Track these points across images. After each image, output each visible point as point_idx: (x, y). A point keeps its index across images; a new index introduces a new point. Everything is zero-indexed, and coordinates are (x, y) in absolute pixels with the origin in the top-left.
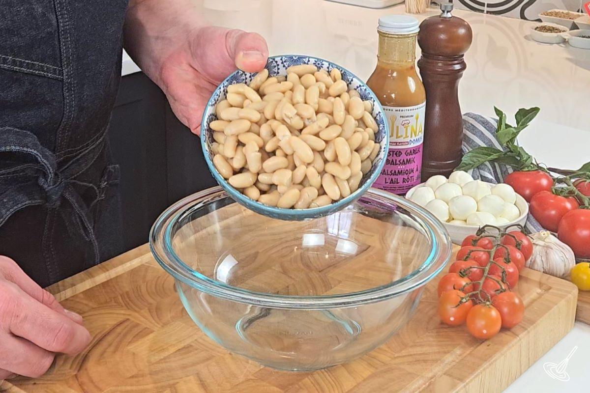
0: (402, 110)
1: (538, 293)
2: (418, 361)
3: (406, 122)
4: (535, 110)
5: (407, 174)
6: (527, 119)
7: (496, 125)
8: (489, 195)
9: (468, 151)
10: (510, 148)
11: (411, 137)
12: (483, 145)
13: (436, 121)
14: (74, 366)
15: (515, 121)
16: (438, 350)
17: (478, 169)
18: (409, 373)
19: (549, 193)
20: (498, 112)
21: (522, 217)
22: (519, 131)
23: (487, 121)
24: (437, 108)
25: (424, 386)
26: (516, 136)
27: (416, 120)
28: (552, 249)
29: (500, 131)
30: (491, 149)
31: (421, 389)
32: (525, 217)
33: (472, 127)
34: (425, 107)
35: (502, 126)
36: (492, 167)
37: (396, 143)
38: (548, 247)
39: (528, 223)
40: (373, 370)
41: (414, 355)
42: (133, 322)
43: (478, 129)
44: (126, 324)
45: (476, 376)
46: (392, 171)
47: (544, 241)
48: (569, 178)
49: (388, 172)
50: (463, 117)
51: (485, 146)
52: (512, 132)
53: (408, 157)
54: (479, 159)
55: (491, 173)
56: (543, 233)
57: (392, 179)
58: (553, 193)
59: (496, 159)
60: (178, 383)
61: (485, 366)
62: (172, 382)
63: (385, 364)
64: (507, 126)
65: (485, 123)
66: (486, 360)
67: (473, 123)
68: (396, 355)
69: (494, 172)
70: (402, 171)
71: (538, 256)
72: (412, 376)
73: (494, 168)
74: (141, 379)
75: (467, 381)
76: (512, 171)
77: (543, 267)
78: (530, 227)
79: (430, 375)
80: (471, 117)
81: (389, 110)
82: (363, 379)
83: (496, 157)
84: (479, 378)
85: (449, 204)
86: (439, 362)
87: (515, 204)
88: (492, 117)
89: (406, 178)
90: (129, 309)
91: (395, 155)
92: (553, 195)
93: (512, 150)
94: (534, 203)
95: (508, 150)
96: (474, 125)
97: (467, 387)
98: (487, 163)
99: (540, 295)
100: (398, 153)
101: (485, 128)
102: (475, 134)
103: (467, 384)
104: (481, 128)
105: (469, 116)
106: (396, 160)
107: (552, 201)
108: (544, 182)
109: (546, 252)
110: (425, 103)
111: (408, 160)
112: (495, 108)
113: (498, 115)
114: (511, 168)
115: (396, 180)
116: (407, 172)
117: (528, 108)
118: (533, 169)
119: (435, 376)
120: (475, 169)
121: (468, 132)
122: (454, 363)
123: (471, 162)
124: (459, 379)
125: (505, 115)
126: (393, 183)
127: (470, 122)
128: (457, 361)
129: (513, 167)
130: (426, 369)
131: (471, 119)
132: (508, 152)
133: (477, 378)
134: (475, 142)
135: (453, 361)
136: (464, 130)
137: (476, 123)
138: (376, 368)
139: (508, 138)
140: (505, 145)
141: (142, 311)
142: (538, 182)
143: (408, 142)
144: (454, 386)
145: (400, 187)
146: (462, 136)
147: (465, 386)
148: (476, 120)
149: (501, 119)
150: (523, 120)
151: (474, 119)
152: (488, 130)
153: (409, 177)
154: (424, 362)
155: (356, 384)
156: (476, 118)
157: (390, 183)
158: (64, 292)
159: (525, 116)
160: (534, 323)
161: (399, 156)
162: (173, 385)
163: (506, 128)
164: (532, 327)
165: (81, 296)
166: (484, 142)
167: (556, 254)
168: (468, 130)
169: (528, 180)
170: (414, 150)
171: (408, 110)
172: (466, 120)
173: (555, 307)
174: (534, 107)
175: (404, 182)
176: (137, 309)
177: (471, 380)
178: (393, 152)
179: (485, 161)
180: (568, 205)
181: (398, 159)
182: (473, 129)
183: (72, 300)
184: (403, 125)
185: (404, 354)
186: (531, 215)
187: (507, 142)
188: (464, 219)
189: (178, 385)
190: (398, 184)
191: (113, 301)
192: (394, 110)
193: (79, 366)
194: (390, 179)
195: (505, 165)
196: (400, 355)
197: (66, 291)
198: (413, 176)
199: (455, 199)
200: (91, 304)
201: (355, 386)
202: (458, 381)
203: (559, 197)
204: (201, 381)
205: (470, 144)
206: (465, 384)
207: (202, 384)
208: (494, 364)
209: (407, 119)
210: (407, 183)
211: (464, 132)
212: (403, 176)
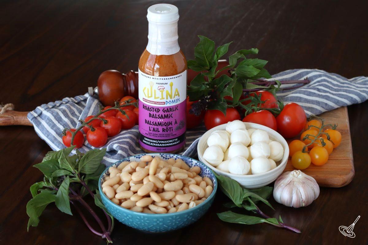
0: (157, 79)
5: (165, 126)
11: (167, 98)
37: (155, 102)
46: (153, 122)
49: (150, 122)
53: (166, 114)
70: (161, 123)
81: (148, 77)
89: (166, 128)
91: (154, 111)
100: (157, 109)
106: (156, 115)
111: (166, 115)
115: (157, 129)
116: (165, 124)
126: (155, 131)
143: (165, 103)
145: (161, 135)
153: (168, 128)
157: (153, 131)
161: (158, 112)
170: (170, 108)
175: (163, 131)
178: (153, 108)
181: (158, 114)
190: (158, 132)
192: (152, 78)
194: (153, 128)
198: (172, 127)
210: (166, 132)
212: (162, 127)
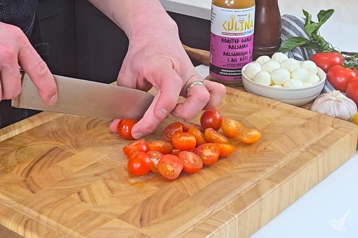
0: (239, 11)
1: (330, 130)
2: (249, 171)
3: (242, 19)
4: (331, 11)
5: (243, 55)
6: (326, 17)
7: (304, 22)
8: (299, 68)
9: (285, 40)
10: (314, 38)
11: (245, 29)
12: (295, 35)
13: (263, 20)
14: (23, 175)
15: (318, 19)
16: (262, 165)
17: (292, 52)
18: (244, 179)
19: (340, 66)
20: (305, 13)
21: (321, 82)
22: (320, 26)
23: (298, 19)
24: (263, 10)
25: (253, 186)
26: (318, 29)
27: (248, 18)
28: (341, 102)
29: (307, 26)
30: (301, 38)
31: (251, 188)
32: (323, 82)
33: (288, 24)
34: (255, 9)
35: (308, 22)
36: (302, 51)
37: (235, 34)
38: (338, 101)
39: (326, 86)
40: (219, 177)
41: (246, 167)
42: (60, 148)
43: (292, 25)
44: (56, 150)
45: (288, 180)
46: (232, 53)
47: (335, 97)
48: (355, 57)
49: (229, 54)
50: (282, 18)
51: (297, 36)
52: (315, 26)
53: (244, 44)
54: (293, 45)
55: (301, 54)
56: (335, 92)
57: (232, 59)
58: (343, 66)
59: (304, 45)
60: (91, 184)
61: (294, 174)
62: (87, 184)
63: (227, 173)
64: (312, 22)
65: (297, 21)
66: (294, 171)
67: (288, 21)
68: (235, 168)
69: (303, 54)
70: (239, 53)
71: (332, 107)
72: (245, 180)
73: (303, 51)
74: (67, 182)
75: (281, 183)
76: (316, 53)
77: (335, 114)
78: (327, 89)
79: (257, 180)
80: (287, 17)
81: (230, 11)
82: (212, 182)
83: (304, 44)
84: (289, 182)
85: (271, 74)
86: (263, 171)
87: (317, 74)
88: (301, 17)
89: (242, 58)
90: (57, 141)
91: (234, 42)
92: (343, 68)
93: (315, 39)
94: (330, 73)
95: (313, 39)
96: (290, 22)
97: (282, 186)
98: (298, 48)
99: (332, 132)
100: (236, 41)
101: (297, 24)
102: (290, 29)
103: (281, 185)
104: (294, 24)
105: (286, 17)
106: (235, 46)
107: (342, 72)
108: (338, 60)
109: (337, 104)
110: (255, 6)
111: (244, 45)
112: (303, 10)
113: (305, 15)
114: (315, 51)
115: (235, 59)
116: (243, 54)
117: (326, 10)
118: (330, 51)
119: (260, 180)
120: (290, 52)
121: (285, 27)
122: (273, 173)
123: (287, 47)
124: (276, 182)
125: (311, 16)
126: (233, 61)
127: (287, 20)
128: (275, 171)
129: (316, 50)
130: (254, 176)
131: (288, 18)
132: (313, 40)
133: (288, 181)
134: (290, 34)
135: (272, 172)
136: (282, 26)
137: (291, 21)
138: (221, 175)
139: (312, 30)
140: (310, 35)
141: (66, 142)
142: (333, 59)
143: (243, 33)
144: (272, 186)
145: (238, 64)
146: (281, 30)
147: (280, 186)
148: (290, 19)
149: (307, 17)
150: (323, 18)
151: (289, 18)
152: (299, 26)
153: (244, 57)
154: (254, 172)
155: (207, 185)
156: (290, 18)
157: (231, 61)
158: (14, 131)
159: (324, 15)
160: (328, 148)
161: (237, 42)
162: (88, 185)
163: (311, 24)
164: (326, 151)
165: (26, 133)
166: (296, 34)
167: (344, 106)
168: (285, 26)
169: (326, 58)
170: (247, 39)
171: (243, 11)
172: (284, 19)
173: (342, 138)
174: (330, 9)
175: (241, 60)
176: (63, 141)
177: (284, 183)
178: (233, 40)
179: (297, 46)
180: (354, 74)
181: (237, 44)
182: (289, 26)
183: (20, 136)
184: (240, 21)
185: (239, 167)
186: (327, 81)
187: (312, 33)
188: (282, 84)
189: (90, 186)
190: (236, 62)
191: (47, 137)
192: (233, 11)
193: (26, 175)
194: (231, 59)
195: (311, 49)
196: (237, 167)
197: (16, 130)
198: (247, 57)
199: (275, 71)
200: (32, 138)
201: (207, 186)
202: (276, 183)
203: (347, 68)
204: (106, 183)
205: (287, 35)
206: (280, 185)
207: (107, 185)
208: (300, 173)
209: (242, 17)
210: (243, 61)
211: (282, 27)
212: (240, 57)
